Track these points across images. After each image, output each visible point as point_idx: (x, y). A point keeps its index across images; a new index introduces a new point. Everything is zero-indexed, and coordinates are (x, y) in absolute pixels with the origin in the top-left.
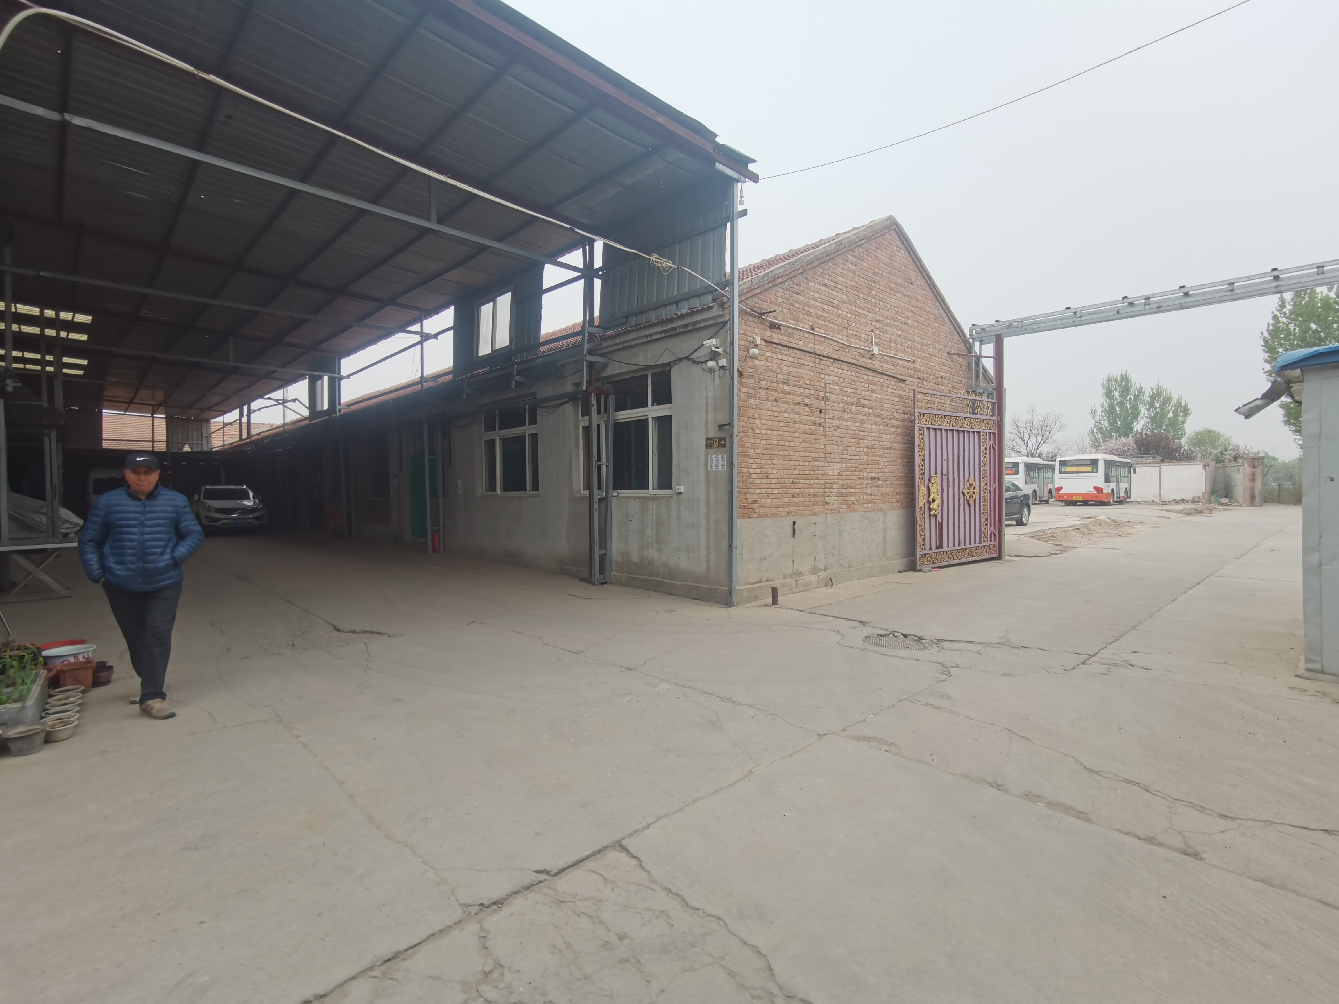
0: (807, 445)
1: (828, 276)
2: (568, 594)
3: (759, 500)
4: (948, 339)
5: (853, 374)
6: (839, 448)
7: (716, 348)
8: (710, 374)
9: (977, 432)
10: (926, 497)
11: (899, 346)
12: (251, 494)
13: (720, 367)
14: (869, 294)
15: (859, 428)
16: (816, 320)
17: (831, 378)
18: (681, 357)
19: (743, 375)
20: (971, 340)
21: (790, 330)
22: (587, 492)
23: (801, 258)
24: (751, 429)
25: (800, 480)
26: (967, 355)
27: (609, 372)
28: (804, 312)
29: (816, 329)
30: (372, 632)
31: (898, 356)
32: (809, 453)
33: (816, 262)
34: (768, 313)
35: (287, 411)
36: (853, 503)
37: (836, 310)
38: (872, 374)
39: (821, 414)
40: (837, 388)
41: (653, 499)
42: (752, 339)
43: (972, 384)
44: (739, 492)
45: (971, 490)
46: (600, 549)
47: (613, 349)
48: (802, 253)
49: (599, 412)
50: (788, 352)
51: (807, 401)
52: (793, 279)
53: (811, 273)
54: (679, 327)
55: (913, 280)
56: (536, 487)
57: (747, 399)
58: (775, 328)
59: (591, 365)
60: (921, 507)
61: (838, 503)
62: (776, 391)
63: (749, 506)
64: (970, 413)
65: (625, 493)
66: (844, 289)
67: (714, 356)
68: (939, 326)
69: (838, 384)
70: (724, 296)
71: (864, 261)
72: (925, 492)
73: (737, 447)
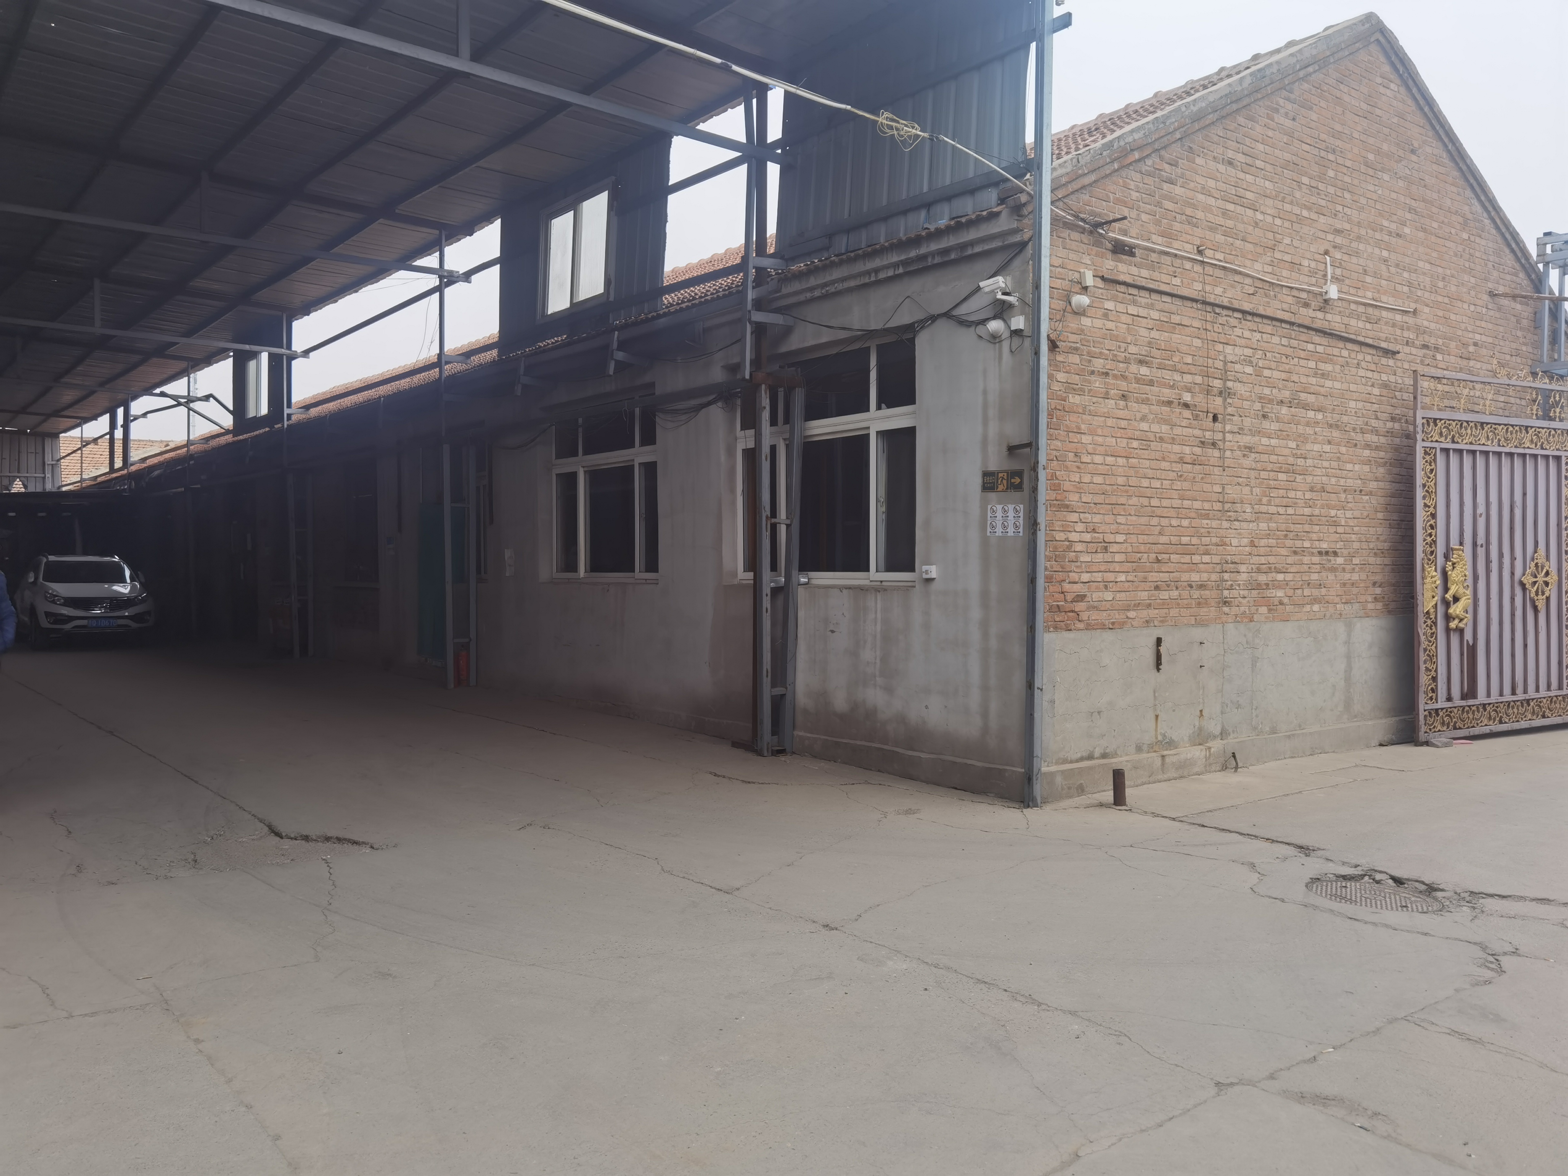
0: (1186, 485)
1: (1235, 144)
2: (711, 773)
3: (1089, 594)
4: (1490, 265)
5: (1285, 341)
6: (1251, 491)
7: (1004, 294)
8: (992, 345)
9: (1554, 457)
10: (1439, 591)
11: (1384, 283)
12: (127, 573)
13: (1012, 331)
14: (1322, 178)
15: (1294, 452)
16: (1209, 235)
17: (1238, 351)
18: (936, 312)
19: (1058, 347)
20: (1541, 266)
21: (1154, 257)
22: (751, 575)
23: (1178, 109)
24: (1073, 454)
25: (1172, 556)
26: (1532, 298)
27: (794, 343)
28: (1184, 217)
29: (1209, 253)
30: (339, 840)
31: (1381, 301)
32: (1190, 502)
33: (1211, 116)
34: (1109, 222)
35: (196, 419)
36: (1281, 603)
37: (1249, 212)
38: (1324, 341)
39: (1217, 424)
40: (1249, 370)
41: (877, 590)
42: (1077, 275)
43: (1542, 356)
44: (1049, 579)
45: (1541, 578)
46: (774, 685)
47: (802, 298)
48: (1181, 98)
49: (773, 422)
50: (1150, 301)
51: (1187, 397)
52: (1163, 152)
53: (1199, 137)
54: (933, 254)
55: (1416, 144)
56: (652, 565)
57: (1065, 395)
58: (1124, 252)
59: (760, 330)
60: (1428, 613)
61: (1248, 602)
62: (1124, 377)
63: (1069, 606)
64: (1537, 419)
65: (823, 578)
66: (1269, 168)
67: (1002, 310)
68: (1472, 238)
69: (1251, 362)
70: (1022, 191)
71: (1311, 109)
72: (1438, 582)
73: (1044, 489)
